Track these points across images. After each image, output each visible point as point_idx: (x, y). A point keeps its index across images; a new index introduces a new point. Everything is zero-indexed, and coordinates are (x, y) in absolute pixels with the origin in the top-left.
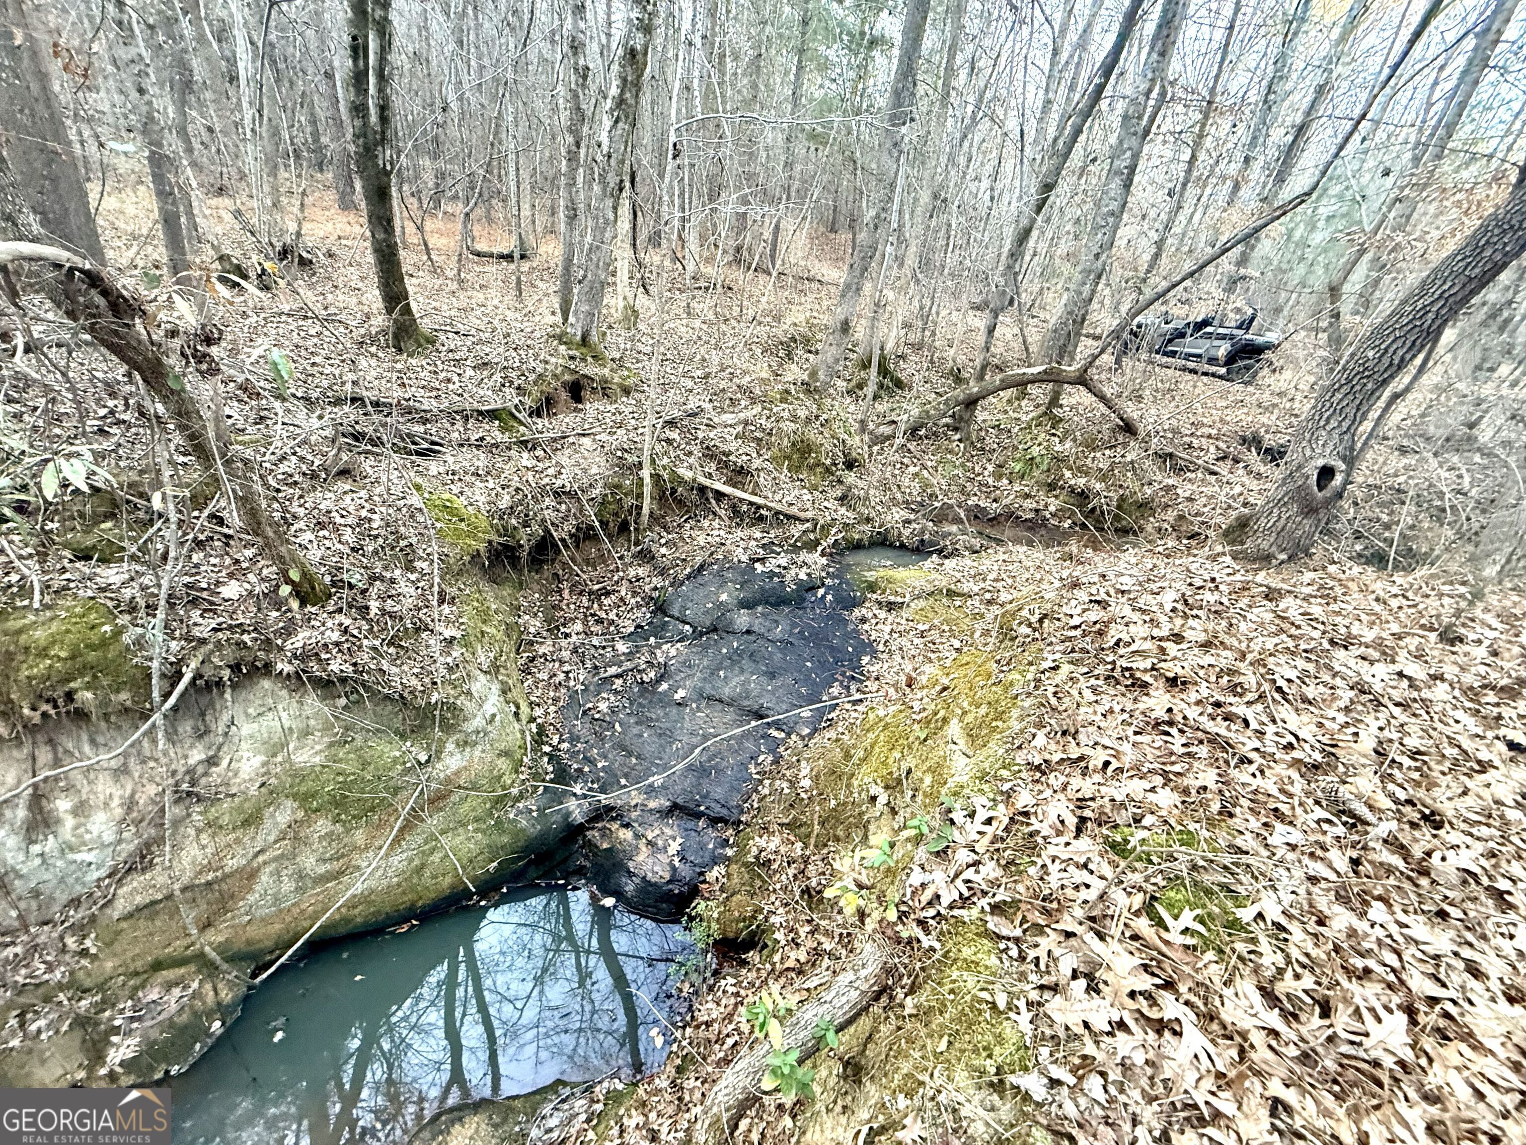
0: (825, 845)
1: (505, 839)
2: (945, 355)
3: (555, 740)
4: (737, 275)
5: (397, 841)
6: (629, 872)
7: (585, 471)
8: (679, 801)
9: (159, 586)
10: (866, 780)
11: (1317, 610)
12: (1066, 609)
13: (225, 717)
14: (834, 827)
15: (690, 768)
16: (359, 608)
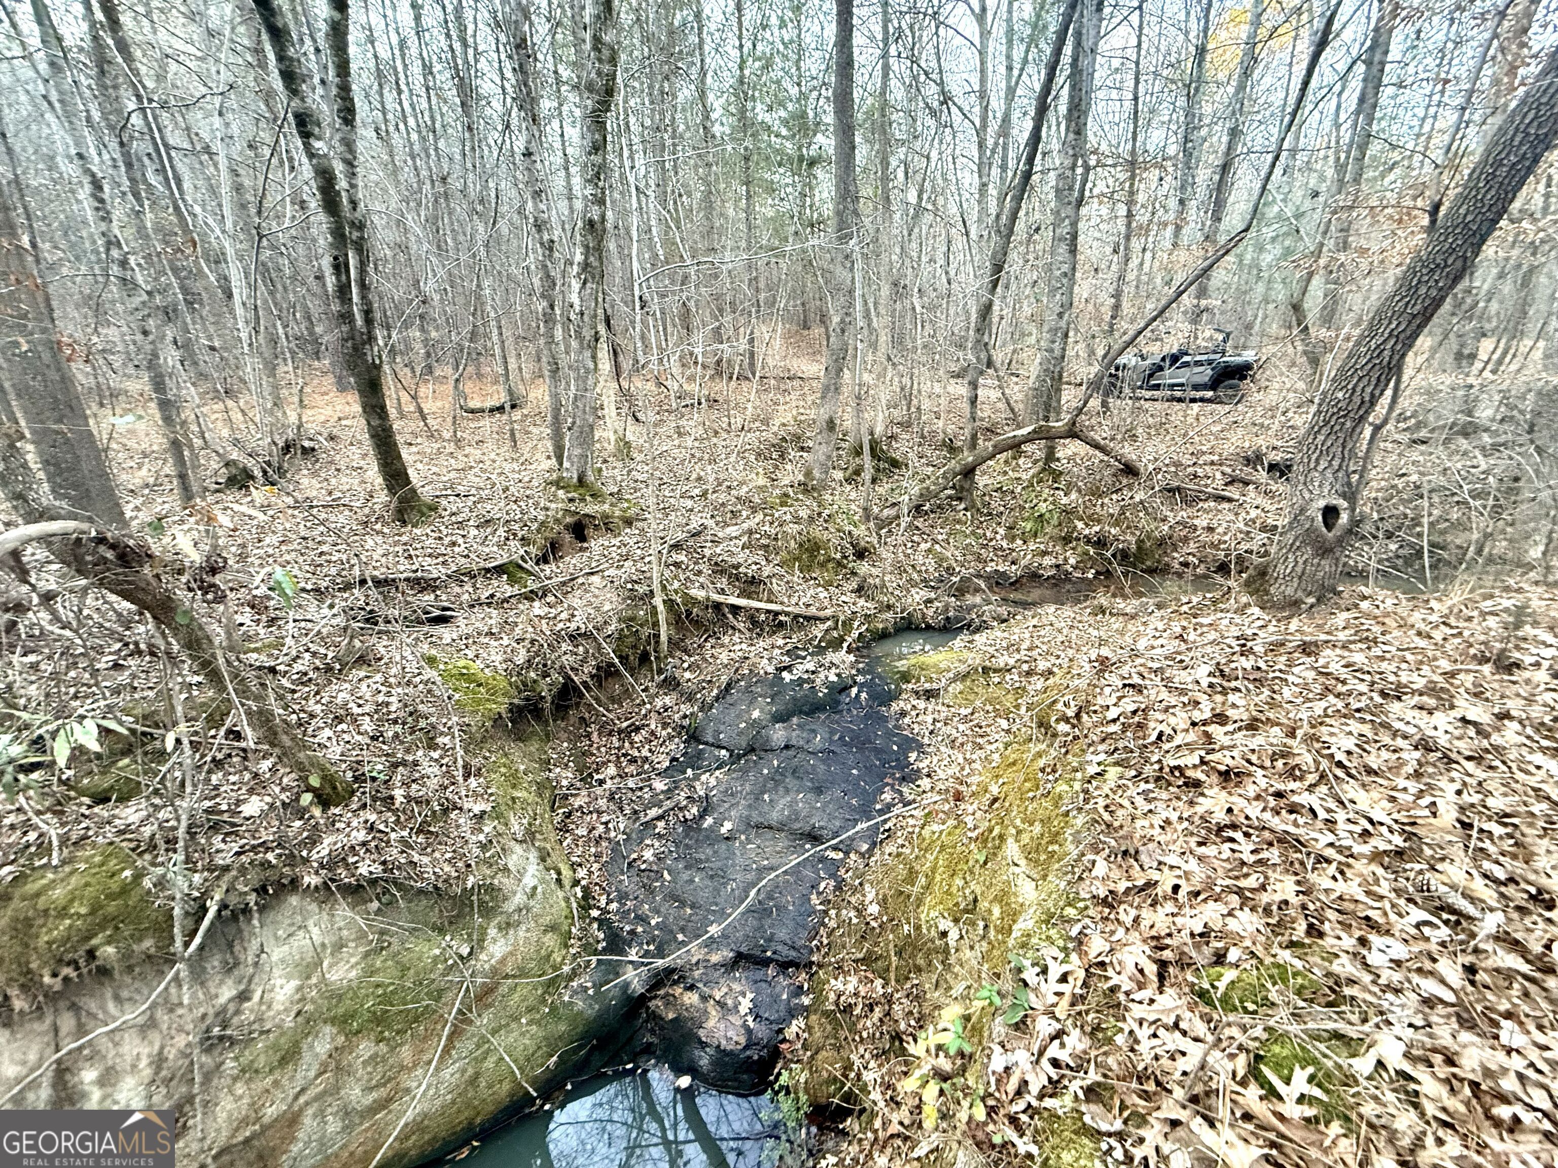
0: (908, 978)
1: (563, 1027)
2: (934, 428)
3: (603, 900)
4: (721, 387)
5: (447, 1051)
6: (701, 1042)
7: (597, 609)
8: (744, 949)
9: (178, 819)
10: (933, 914)
11: (1359, 658)
12: (1100, 701)
13: (254, 945)
14: (913, 956)
15: (749, 911)
16: (383, 800)
